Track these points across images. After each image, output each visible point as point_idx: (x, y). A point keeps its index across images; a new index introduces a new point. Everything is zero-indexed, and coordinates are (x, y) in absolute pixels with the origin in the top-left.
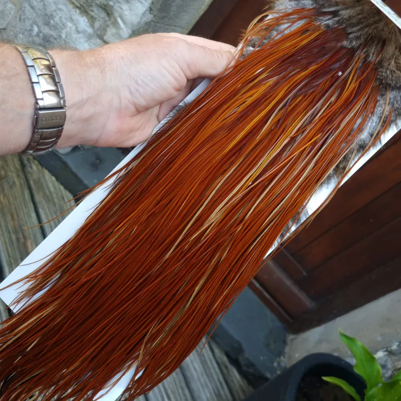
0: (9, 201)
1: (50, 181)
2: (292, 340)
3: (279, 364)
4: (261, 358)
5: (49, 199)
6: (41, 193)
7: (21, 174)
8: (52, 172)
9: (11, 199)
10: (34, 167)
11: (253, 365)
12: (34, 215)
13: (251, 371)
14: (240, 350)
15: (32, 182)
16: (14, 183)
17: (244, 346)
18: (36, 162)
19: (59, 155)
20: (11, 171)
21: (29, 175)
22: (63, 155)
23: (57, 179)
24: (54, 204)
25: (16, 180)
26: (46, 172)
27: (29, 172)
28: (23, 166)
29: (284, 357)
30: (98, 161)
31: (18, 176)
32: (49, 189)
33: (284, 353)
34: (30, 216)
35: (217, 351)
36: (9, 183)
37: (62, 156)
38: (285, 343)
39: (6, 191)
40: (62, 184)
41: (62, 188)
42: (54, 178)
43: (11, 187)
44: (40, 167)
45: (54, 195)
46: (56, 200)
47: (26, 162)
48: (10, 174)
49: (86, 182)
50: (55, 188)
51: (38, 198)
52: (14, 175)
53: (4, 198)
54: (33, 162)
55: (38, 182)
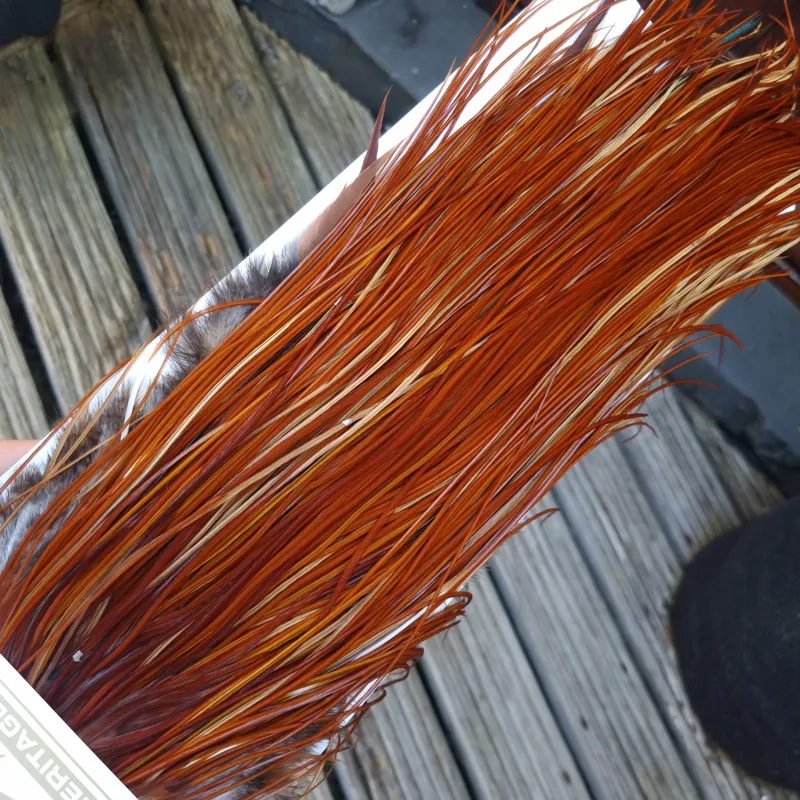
0: (248, 138)
1: (319, 83)
5: (323, 124)
6: (306, 113)
7: (258, 73)
8: (322, 64)
9: (250, 132)
10: (283, 55)
11: (782, 445)
12: (299, 162)
13: (777, 455)
14: (753, 415)
15: (283, 91)
16: (250, 95)
18: (284, 43)
19: (329, 17)
20: (240, 70)
21: (275, 75)
22: (338, 16)
23: (334, 76)
24: (335, 135)
25: (252, 88)
26: (308, 63)
27: (274, 68)
28: (261, 55)
30: (415, 22)
31: (255, 78)
32: (318, 100)
34: (292, 166)
35: (699, 419)
36: (240, 97)
37: (336, 20)
39: (238, 116)
40: (345, 86)
41: (345, 95)
42: (325, 76)
43: (246, 106)
44: (293, 53)
45: (333, 114)
46: (337, 125)
47: (264, 46)
48: (238, 77)
49: (395, 75)
50: (331, 97)
51: (303, 124)
52: (247, 78)
53: (237, 132)
54: (279, 44)
55: (295, 87)
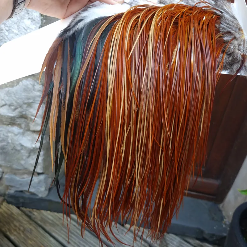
0: (34, 241)
1: (47, 214)
2: (223, 207)
3: (225, 224)
4: (215, 228)
5: (54, 225)
6: (48, 225)
7: (31, 222)
8: (46, 209)
9: (35, 239)
10: (35, 213)
11: (214, 235)
12: (51, 239)
13: (215, 238)
14: (202, 232)
15: (39, 222)
16: (31, 229)
17: (202, 228)
18: (35, 210)
20: (26, 224)
21: (36, 220)
23: (51, 211)
24: (58, 225)
25: (31, 227)
26: (44, 212)
27: (35, 218)
28: (29, 217)
29: (226, 219)
31: (30, 224)
32: (49, 219)
33: (224, 216)
34: (50, 241)
35: (191, 241)
36: (28, 231)
38: (220, 211)
39: (30, 237)
40: (55, 211)
41: (56, 214)
42: (49, 212)
43: (31, 233)
44: (38, 211)
45: (55, 221)
46: (58, 223)
47: (30, 214)
48: (26, 226)
50: (52, 216)
51: (48, 228)
52: (28, 225)
53: (31, 241)
54: (33, 211)
55: (42, 220)
